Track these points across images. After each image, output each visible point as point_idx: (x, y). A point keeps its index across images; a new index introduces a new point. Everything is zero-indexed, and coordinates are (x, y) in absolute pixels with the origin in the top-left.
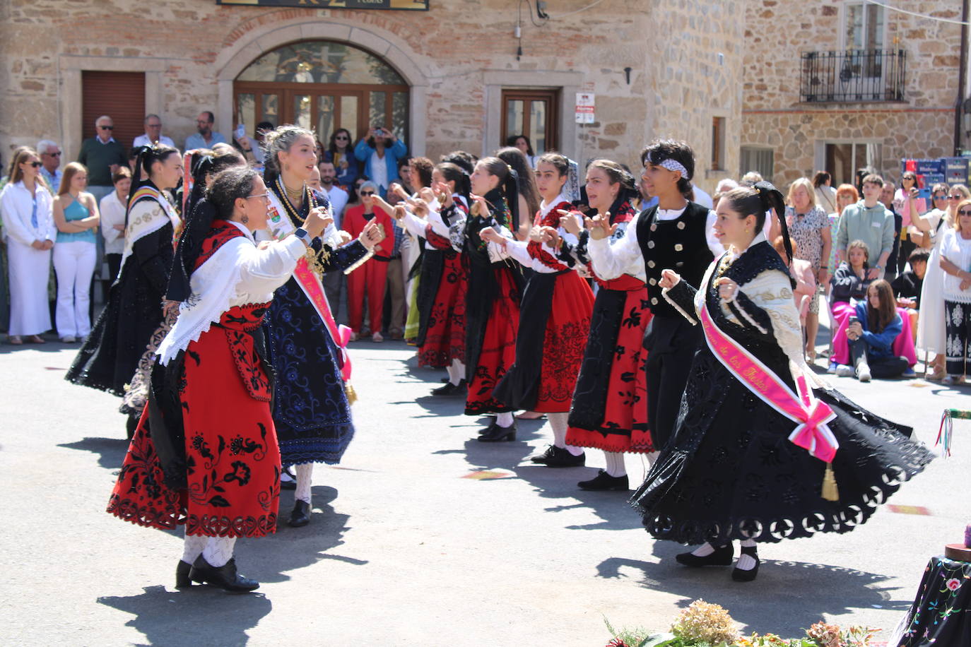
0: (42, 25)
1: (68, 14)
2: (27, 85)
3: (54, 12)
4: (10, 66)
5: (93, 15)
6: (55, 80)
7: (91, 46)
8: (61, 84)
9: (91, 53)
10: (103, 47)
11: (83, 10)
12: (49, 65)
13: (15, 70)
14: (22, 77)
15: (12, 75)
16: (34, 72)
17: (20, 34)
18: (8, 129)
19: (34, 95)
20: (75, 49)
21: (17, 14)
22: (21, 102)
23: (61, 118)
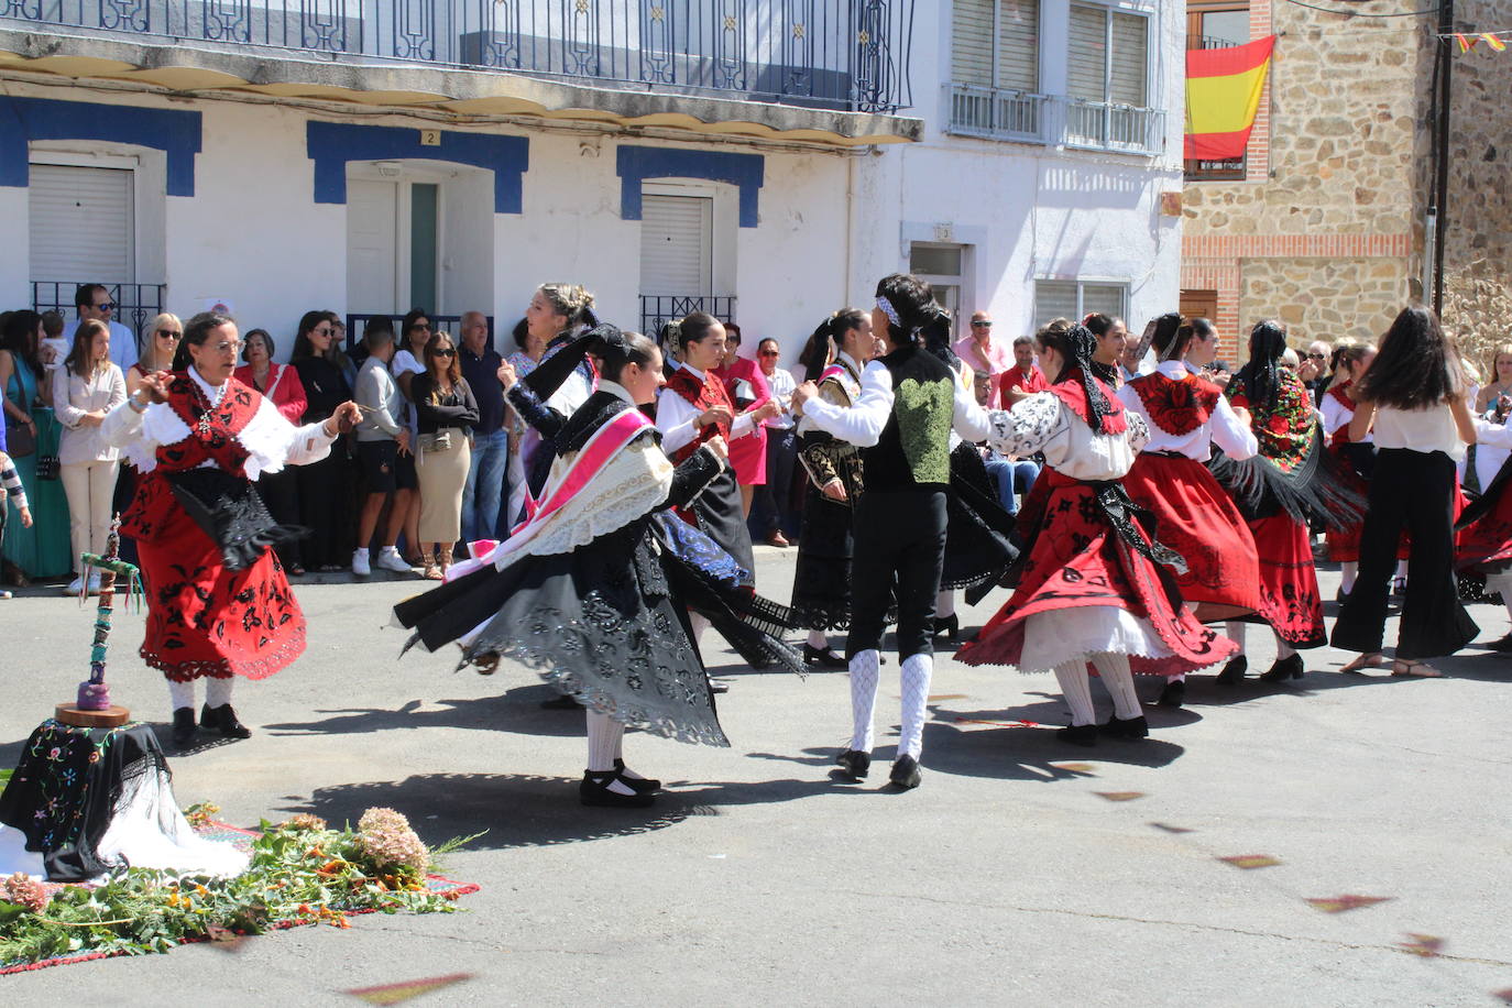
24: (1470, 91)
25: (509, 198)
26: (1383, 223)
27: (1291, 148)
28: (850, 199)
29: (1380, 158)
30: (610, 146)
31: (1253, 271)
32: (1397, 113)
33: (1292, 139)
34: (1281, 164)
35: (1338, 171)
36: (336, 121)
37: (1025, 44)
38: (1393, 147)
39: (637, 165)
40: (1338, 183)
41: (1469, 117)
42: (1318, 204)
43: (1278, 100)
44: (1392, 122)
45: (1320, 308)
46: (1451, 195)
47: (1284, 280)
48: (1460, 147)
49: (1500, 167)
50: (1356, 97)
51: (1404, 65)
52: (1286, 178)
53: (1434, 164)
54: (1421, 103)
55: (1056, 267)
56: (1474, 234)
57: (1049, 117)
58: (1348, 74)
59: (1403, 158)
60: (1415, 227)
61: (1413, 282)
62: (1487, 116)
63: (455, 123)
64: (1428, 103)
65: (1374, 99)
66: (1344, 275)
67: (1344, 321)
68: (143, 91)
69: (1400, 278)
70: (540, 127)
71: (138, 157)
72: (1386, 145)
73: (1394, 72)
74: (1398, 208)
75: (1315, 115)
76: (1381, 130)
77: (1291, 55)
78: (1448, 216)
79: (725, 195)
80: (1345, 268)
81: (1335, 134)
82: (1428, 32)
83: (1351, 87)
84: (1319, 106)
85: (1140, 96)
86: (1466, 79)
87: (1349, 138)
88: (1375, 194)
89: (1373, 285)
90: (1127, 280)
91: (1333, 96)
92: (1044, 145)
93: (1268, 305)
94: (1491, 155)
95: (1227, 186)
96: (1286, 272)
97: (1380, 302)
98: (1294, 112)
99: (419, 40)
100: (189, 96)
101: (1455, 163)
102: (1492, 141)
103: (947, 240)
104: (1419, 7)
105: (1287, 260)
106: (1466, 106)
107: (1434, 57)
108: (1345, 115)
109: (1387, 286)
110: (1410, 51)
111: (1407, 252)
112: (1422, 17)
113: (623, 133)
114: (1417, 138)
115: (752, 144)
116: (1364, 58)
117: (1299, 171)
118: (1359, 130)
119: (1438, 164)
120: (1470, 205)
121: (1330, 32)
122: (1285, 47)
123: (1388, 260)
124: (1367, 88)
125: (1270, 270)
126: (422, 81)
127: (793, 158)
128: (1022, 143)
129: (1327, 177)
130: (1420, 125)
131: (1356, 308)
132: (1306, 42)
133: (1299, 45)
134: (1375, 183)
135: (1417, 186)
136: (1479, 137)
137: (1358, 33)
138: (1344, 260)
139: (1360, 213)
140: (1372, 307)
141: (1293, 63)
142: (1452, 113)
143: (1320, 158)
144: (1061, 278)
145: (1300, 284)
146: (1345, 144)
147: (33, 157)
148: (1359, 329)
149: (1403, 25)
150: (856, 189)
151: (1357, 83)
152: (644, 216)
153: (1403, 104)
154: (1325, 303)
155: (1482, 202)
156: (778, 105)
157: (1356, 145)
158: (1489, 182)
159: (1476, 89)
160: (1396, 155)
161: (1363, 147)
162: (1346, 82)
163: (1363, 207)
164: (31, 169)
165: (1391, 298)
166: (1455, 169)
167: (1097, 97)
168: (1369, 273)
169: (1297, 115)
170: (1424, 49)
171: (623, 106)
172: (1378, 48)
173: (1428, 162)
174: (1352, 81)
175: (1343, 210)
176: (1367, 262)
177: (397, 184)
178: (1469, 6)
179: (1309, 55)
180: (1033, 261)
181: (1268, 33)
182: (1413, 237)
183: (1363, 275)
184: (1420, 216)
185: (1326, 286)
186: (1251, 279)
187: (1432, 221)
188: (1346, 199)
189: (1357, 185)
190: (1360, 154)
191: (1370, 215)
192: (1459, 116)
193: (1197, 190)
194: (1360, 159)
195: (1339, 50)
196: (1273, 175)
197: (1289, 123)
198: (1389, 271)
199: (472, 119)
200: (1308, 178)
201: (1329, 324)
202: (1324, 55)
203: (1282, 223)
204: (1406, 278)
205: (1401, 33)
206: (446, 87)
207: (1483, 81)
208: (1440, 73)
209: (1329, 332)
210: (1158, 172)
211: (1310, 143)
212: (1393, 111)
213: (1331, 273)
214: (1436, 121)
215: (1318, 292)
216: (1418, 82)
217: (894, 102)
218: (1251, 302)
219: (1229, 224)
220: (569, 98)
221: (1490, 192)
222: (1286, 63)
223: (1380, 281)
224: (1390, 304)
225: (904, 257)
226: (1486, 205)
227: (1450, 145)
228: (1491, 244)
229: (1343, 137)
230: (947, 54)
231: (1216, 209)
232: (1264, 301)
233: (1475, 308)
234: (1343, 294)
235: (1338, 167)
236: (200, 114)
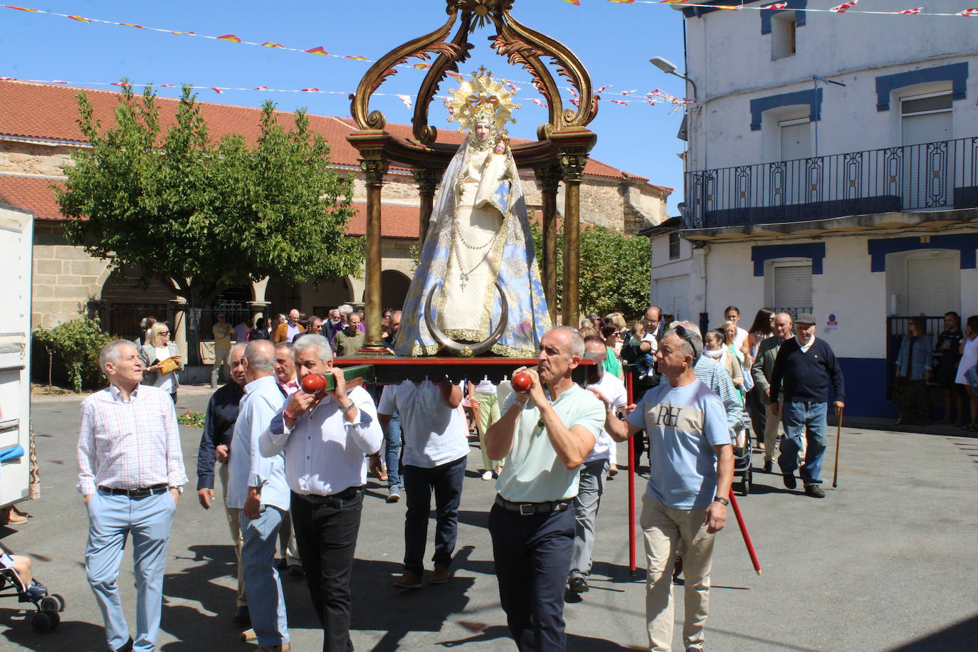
25: (969, 262)
36: (881, 238)
63: (938, 231)
68: (802, 238)
147: (766, 265)
164: (766, 269)
199: (946, 228)
236: (824, 243)
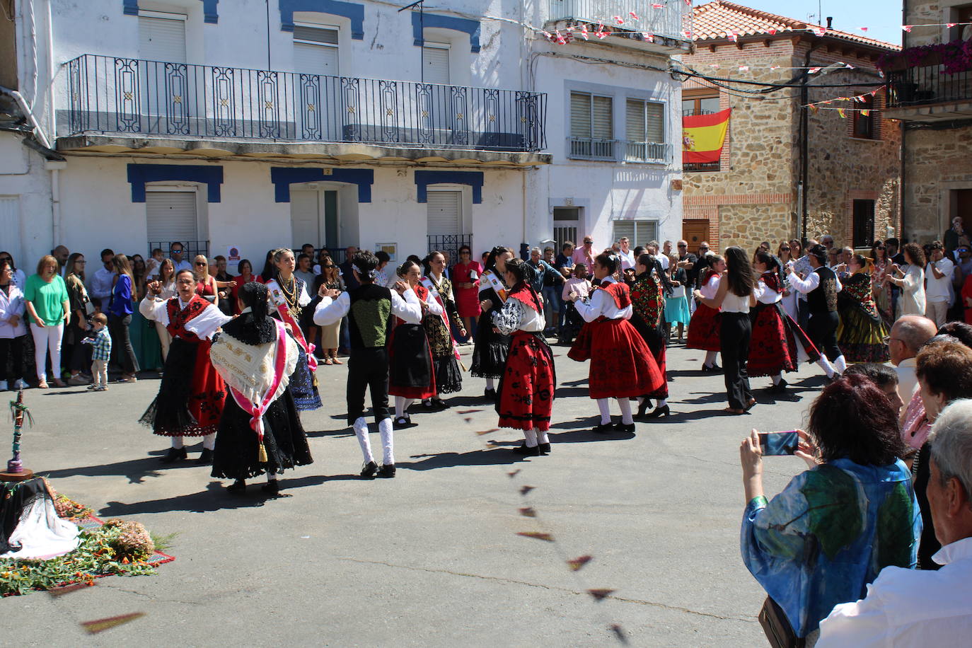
0: (930, 165)
1: (944, 157)
2: (922, 200)
3: (937, 156)
4: (914, 191)
5: (958, 156)
6: (936, 196)
7: (956, 175)
8: (940, 198)
9: (956, 180)
10: (963, 175)
11: (953, 154)
12: (934, 188)
13: (916, 192)
14: (920, 195)
15: (915, 195)
16: (926, 192)
17: (920, 171)
18: (912, 226)
19: (926, 206)
20: (948, 178)
21: (918, 160)
22: (919, 210)
23: (939, 219)
24: (817, 130)
25: (365, 196)
26: (779, 188)
27: (739, 157)
28: (524, 190)
29: (777, 160)
30: (411, 172)
31: (725, 211)
32: (784, 140)
33: (740, 153)
34: (735, 164)
35: (760, 166)
36: (285, 166)
37: (607, 118)
38: (783, 155)
39: (424, 179)
40: (759, 172)
41: (817, 141)
42: (751, 180)
43: (733, 136)
44: (782, 145)
45: (754, 226)
46: (810, 176)
47: (737, 214)
48: (813, 154)
49: (832, 163)
50: (766, 134)
51: (787, 120)
52: (737, 170)
53: (801, 163)
54: (794, 136)
55: (623, 215)
56: (821, 192)
57: (618, 150)
58: (762, 124)
59: (787, 160)
60: (793, 190)
61: (793, 214)
62: (824, 140)
63: (339, 165)
64: (797, 135)
65: (774, 135)
66: (763, 212)
67: (764, 232)
68: (196, 158)
69: (787, 212)
70: (379, 165)
71: (197, 186)
72: (780, 155)
73: (782, 123)
74: (785, 182)
75: (749, 142)
76: (777, 148)
77: (738, 117)
78: (808, 185)
79: (467, 190)
80: (764, 208)
81: (758, 150)
82: (796, 105)
83: (764, 130)
84: (751, 138)
85: (661, 138)
86: (815, 124)
87: (763, 152)
88: (775, 176)
89: (776, 216)
90: (657, 219)
91: (756, 134)
92: (615, 162)
93: (731, 225)
94: (828, 157)
95: (712, 174)
96: (739, 211)
97: (779, 223)
98: (740, 141)
99: (314, 131)
100: (217, 159)
101: (811, 161)
102: (828, 151)
103: (571, 205)
104: (792, 94)
105: (739, 205)
106: (815, 137)
107: (799, 116)
108: (761, 142)
109: (782, 216)
110: (789, 113)
111: (790, 201)
112: (794, 98)
113: (417, 165)
114: (793, 151)
115: (478, 167)
116: (769, 117)
117: (742, 167)
118: (768, 148)
119: (803, 162)
120: (819, 180)
121: (755, 106)
122: (735, 113)
123: (782, 205)
124: (771, 130)
125: (732, 210)
126: (315, 149)
127: (497, 172)
128: (605, 161)
129: (754, 169)
130: (794, 146)
131: (769, 225)
132: (744, 111)
133: (741, 112)
134: (776, 171)
135: (794, 172)
136: (822, 150)
137: (766, 106)
138: (763, 205)
139: (769, 184)
140: (776, 225)
141: (739, 120)
142: (809, 140)
143: (752, 161)
144: (626, 219)
145: (745, 216)
146: (762, 154)
147: (148, 189)
148: (770, 235)
149: (785, 102)
150: (527, 185)
151: (767, 128)
152: (428, 200)
153: (786, 137)
154: (755, 224)
155: (824, 179)
156: (483, 151)
157: (767, 155)
158: (827, 169)
159: (820, 129)
160: (784, 159)
161: (770, 156)
162: (762, 128)
163: (770, 182)
164: (147, 194)
165: (783, 221)
166: (811, 164)
167: (640, 140)
168: (774, 211)
169: (741, 143)
170: (795, 113)
171: (409, 155)
172: (775, 113)
173: (799, 161)
174: (764, 127)
175: (762, 183)
176: (773, 206)
177: (318, 192)
178: (815, 94)
179: (746, 117)
180: (612, 213)
181: (728, 107)
182: (792, 194)
183: (771, 211)
184: (796, 184)
185: (756, 216)
186: (724, 214)
187: (801, 187)
188: (763, 178)
189: (768, 172)
190: (768, 159)
191: (774, 185)
192: (813, 140)
193: (699, 176)
194: (769, 161)
195: (758, 114)
196: (732, 169)
197: (738, 146)
198: (782, 209)
199: (347, 163)
200: (747, 170)
201: (758, 233)
202: (752, 116)
203: (736, 189)
204: (790, 212)
205: (784, 106)
206: (326, 151)
207: (823, 125)
208: (803, 123)
209: (758, 236)
210: (670, 171)
211: (746, 155)
212: (782, 140)
213: (758, 211)
214: (801, 143)
215: (753, 219)
216: (792, 127)
217: (539, 147)
218: (724, 224)
219: (713, 191)
220: (384, 152)
221: (828, 173)
222: (736, 120)
223: (779, 214)
224: (783, 223)
225: (551, 213)
226: (826, 179)
227: (808, 153)
228: (829, 196)
229: (761, 152)
230: (569, 123)
231: (708, 184)
232: (729, 224)
233: (822, 224)
234: (764, 220)
235: (759, 164)
236: (222, 167)
